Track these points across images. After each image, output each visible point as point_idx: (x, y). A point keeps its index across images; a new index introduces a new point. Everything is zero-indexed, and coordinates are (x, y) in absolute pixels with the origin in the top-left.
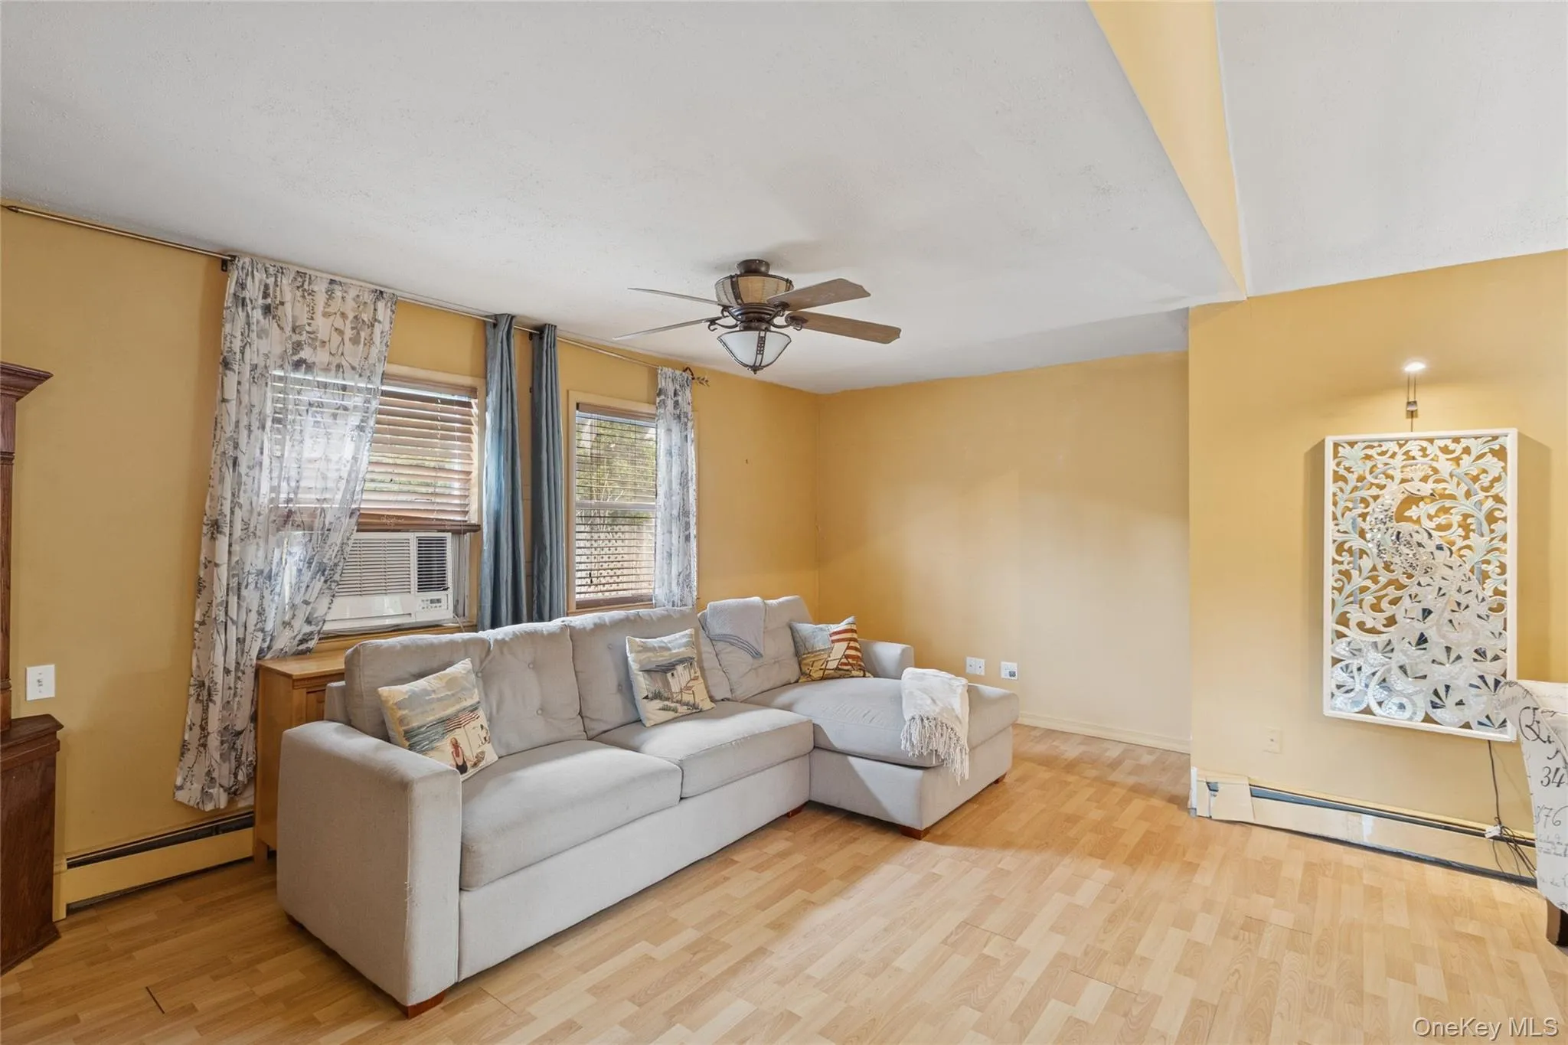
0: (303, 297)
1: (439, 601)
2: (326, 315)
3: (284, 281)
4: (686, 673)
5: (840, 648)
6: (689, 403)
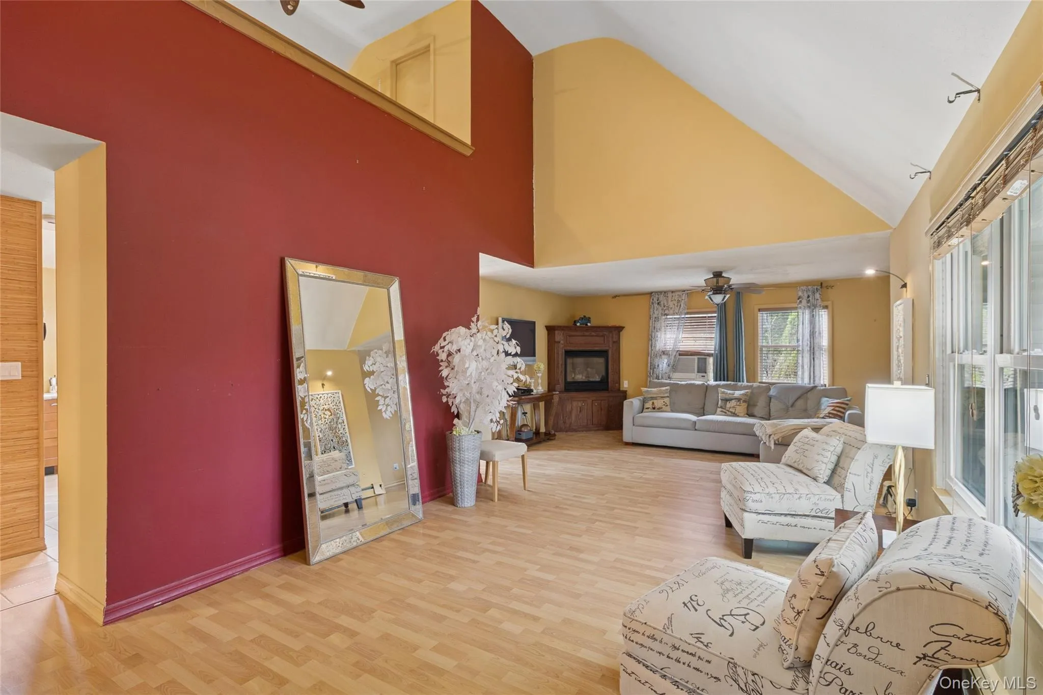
0: (666, 298)
1: (705, 376)
2: (671, 301)
3: (662, 295)
4: (736, 403)
5: (829, 409)
6: (817, 300)
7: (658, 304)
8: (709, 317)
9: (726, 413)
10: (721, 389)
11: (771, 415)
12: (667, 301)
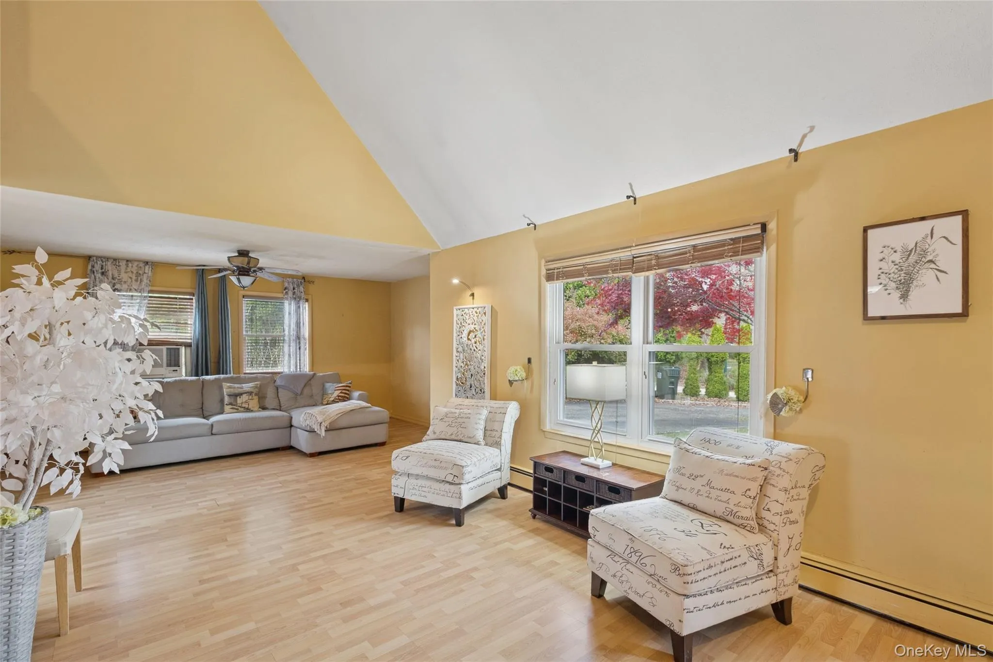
0: (116, 268)
1: (176, 370)
2: (126, 272)
3: (109, 263)
4: (248, 397)
5: (337, 393)
6: (301, 292)
7: (103, 274)
8: (180, 298)
9: (237, 409)
10: (225, 384)
11: (282, 405)
12: (119, 272)
